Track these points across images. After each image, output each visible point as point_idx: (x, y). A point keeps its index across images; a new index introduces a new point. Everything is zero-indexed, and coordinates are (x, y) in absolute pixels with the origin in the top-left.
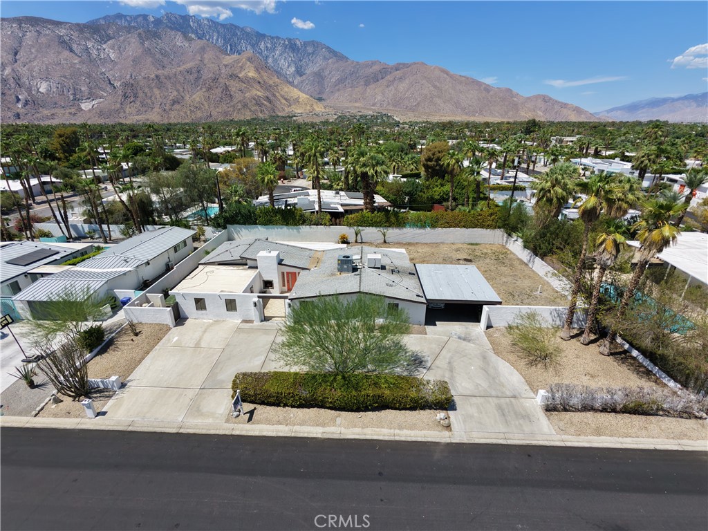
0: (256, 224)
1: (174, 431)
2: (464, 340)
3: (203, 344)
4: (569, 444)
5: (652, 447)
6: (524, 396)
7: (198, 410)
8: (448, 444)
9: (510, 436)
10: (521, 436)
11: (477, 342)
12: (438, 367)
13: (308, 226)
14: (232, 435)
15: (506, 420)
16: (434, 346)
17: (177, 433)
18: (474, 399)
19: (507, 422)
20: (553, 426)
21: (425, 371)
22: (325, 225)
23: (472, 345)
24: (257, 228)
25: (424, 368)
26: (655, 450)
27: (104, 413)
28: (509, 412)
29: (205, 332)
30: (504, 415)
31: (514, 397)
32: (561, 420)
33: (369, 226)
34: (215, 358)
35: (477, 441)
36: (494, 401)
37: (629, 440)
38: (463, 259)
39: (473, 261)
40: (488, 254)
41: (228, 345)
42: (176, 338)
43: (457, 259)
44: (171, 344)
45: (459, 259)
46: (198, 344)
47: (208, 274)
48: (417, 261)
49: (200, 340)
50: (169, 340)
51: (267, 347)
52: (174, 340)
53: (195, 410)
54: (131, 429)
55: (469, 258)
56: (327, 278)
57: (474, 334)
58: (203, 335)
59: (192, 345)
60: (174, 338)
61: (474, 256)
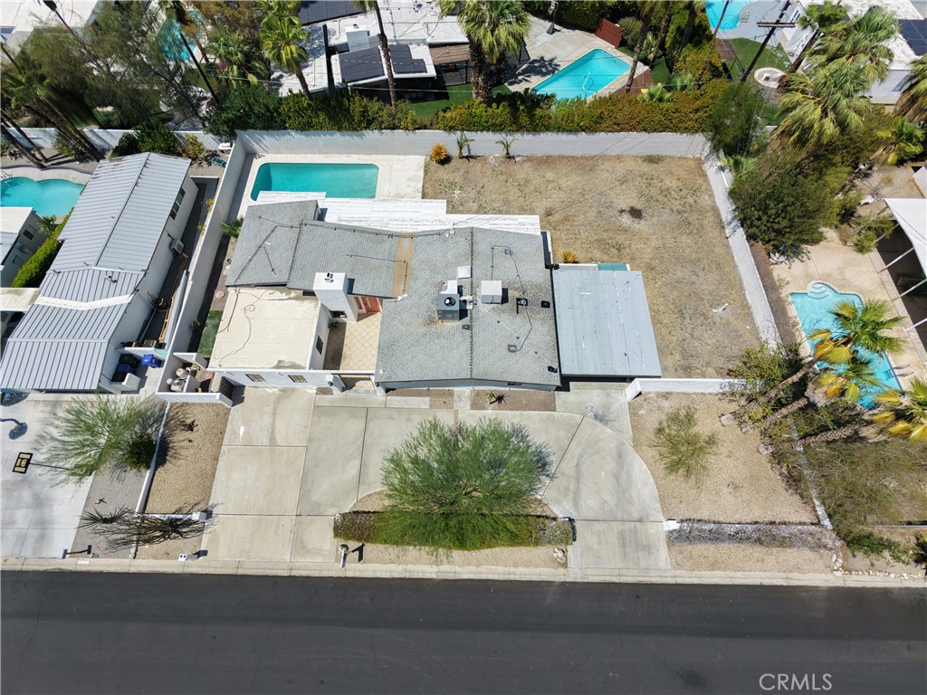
0: (285, 128)
1: (285, 573)
2: (601, 420)
3: (280, 440)
4: (680, 581)
5: (757, 582)
6: (651, 519)
7: (303, 547)
8: (562, 583)
9: (625, 572)
10: (636, 573)
11: (616, 424)
12: (563, 474)
13: (376, 131)
14: (346, 578)
15: (625, 552)
16: (562, 433)
17: (290, 576)
18: (597, 524)
19: (625, 556)
20: (671, 559)
21: (547, 481)
22: (407, 129)
23: (609, 430)
24: (289, 134)
25: (547, 475)
26: (761, 587)
27: (205, 553)
28: (630, 542)
29: (274, 414)
30: (624, 546)
31: (640, 520)
32: (681, 553)
33: (482, 131)
34: (300, 463)
35: (591, 579)
36: (617, 526)
37: (739, 574)
38: (628, 209)
39: (643, 214)
40: (670, 193)
41: (310, 440)
42: (242, 429)
43: (619, 208)
44: (239, 441)
45: (622, 211)
46: (272, 439)
47: (249, 314)
48: (557, 217)
49: (273, 431)
50: (235, 433)
51: (360, 442)
52: (241, 434)
53: (299, 546)
54: (240, 572)
55: (638, 207)
56: (423, 330)
57: (615, 408)
58: (274, 422)
59: (266, 442)
60: (239, 429)
61: (648, 201)
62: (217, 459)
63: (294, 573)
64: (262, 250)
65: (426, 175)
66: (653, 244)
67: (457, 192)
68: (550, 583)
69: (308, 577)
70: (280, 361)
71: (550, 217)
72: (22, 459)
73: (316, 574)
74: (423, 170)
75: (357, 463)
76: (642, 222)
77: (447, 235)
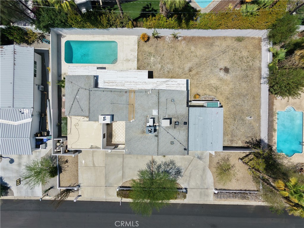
0: (72, 27)
1: (105, 201)
2: (200, 159)
3: (96, 165)
4: (215, 203)
5: (237, 204)
6: (210, 188)
7: (109, 194)
8: (182, 204)
9: (200, 201)
10: (203, 201)
11: (204, 160)
12: (185, 175)
13: (115, 28)
15: (201, 197)
16: (187, 163)
18: (194, 190)
20: (214, 198)
21: (180, 177)
22: (129, 27)
23: (202, 162)
25: (181, 176)
26: (238, 205)
27: (81, 196)
28: (203, 194)
29: (93, 156)
30: (201, 195)
31: (207, 189)
33: (164, 28)
34: (104, 171)
35: (190, 203)
36: (200, 190)
37: (232, 202)
38: (224, 68)
39: (230, 71)
40: (243, 59)
41: (106, 165)
42: (83, 161)
43: (220, 68)
44: (83, 165)
45: (221, 69)
46: (94, 164)
47: (77, 127)
48: (194, 72)
49: (93, 162)
50: (81, 163)
51: (122, 165)
52: (84, 163)
53: (107, 194)
54: (92, 200)
55: (228, 67)
56: (141, 135)
57: (204, 154)
58: (93, 159)
59: (92, 165)
60: (82, 161)
61: (233, 64)
62: (77, 171)
63: (107, 201)
64: (76, 100)
65: (138, 48)
66: (231, 87)
67: (152, 58)
68: (179, 204)
69: (111, 202)
70: (91, 146)
71: (191, 72)
72: (18, 181)
73: (113, 201)
74: (137, 45)
75: (122, 172)
76: (228, 75)
77: (149, 93)
